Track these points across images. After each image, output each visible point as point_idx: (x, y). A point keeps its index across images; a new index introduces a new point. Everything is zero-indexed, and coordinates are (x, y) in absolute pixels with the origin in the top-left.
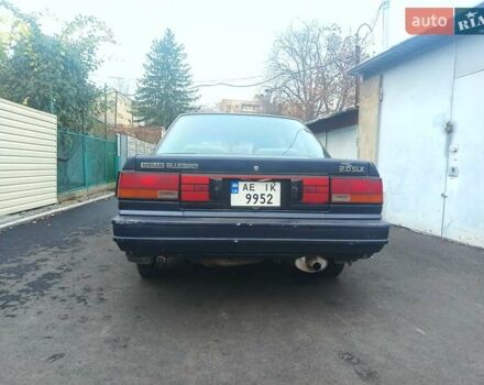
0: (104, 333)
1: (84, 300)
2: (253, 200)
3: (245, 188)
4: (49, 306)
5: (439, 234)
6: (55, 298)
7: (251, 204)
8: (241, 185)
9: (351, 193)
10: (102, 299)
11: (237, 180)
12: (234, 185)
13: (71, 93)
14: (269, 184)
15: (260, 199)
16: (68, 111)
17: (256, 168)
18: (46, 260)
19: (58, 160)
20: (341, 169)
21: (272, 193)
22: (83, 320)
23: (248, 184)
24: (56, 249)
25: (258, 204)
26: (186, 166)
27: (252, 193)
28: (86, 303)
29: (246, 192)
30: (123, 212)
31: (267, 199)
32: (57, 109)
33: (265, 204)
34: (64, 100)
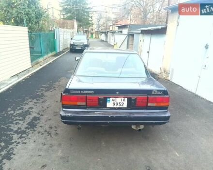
0: (60, 154)
1: (50, 134)
2: (116, 105)
3: (113, 100)
4: (38, 137)
5: (195, 92)
6: (39, 132)
7: (115, 106)
8: (111, 99)
9: (156, 102)
10: (57, 133)
11: (109, 98)
12: (108, 99)
13: (33, 15)
14: (123, 99)
15: (118, 105)
16: (32, 23)
17: (117, 93)
18: (33, 108)
19: (30, 48)
20: (153, 93)
21: (124, 102)
22: (51, 146)
23: (114, 99)
24: (35, 101)
25: (118, 106)
26: (89, 92)
27: (115, 102)
28: (51, 136)
29: (113, 102)
30: (64, 109)
31: (122, 105)
32: (27, 23)
33: (121, 106)
34: (30, 19)
